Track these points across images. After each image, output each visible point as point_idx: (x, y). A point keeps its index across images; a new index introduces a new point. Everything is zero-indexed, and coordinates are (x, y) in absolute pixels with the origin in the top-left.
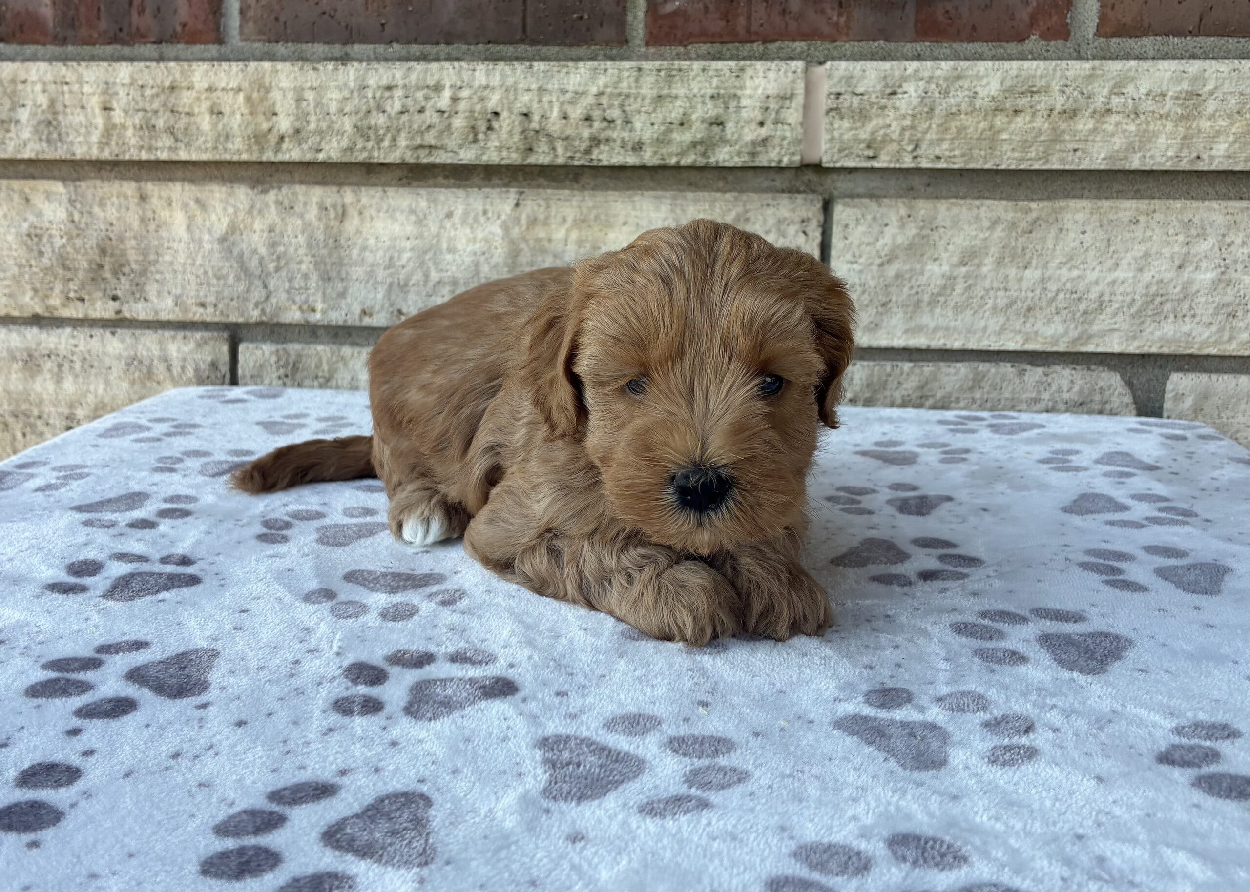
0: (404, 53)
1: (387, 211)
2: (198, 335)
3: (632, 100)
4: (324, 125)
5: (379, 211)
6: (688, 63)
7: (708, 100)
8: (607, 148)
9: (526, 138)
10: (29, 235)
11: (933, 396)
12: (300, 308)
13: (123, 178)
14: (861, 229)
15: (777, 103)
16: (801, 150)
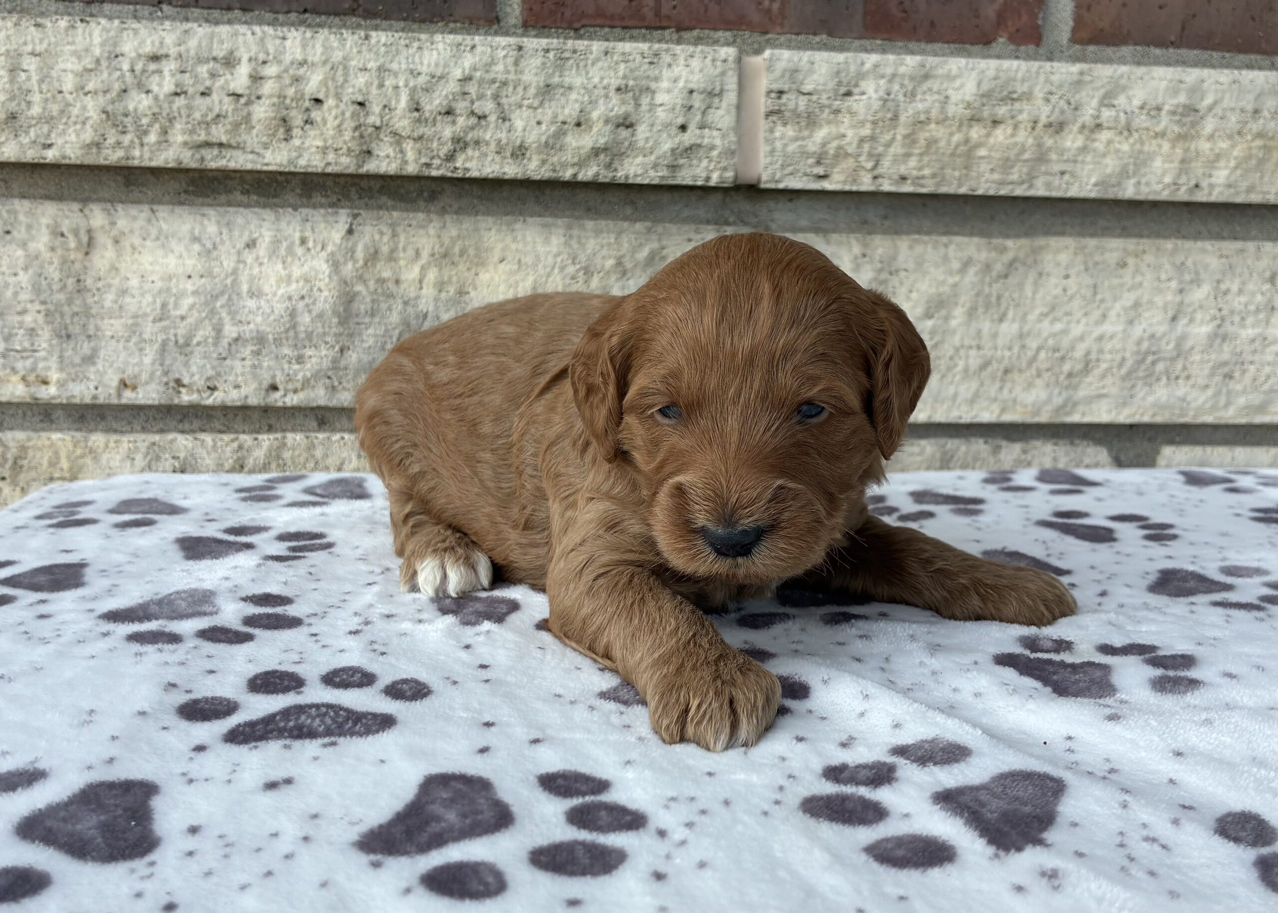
1: (158, 239)
3: (511, 89)
5: (144, 239)
7: (612, 93)
8: (477, 154)
9: (362, 136)
12: (24, 379)
15: (704, 100)
16: (734, 165)
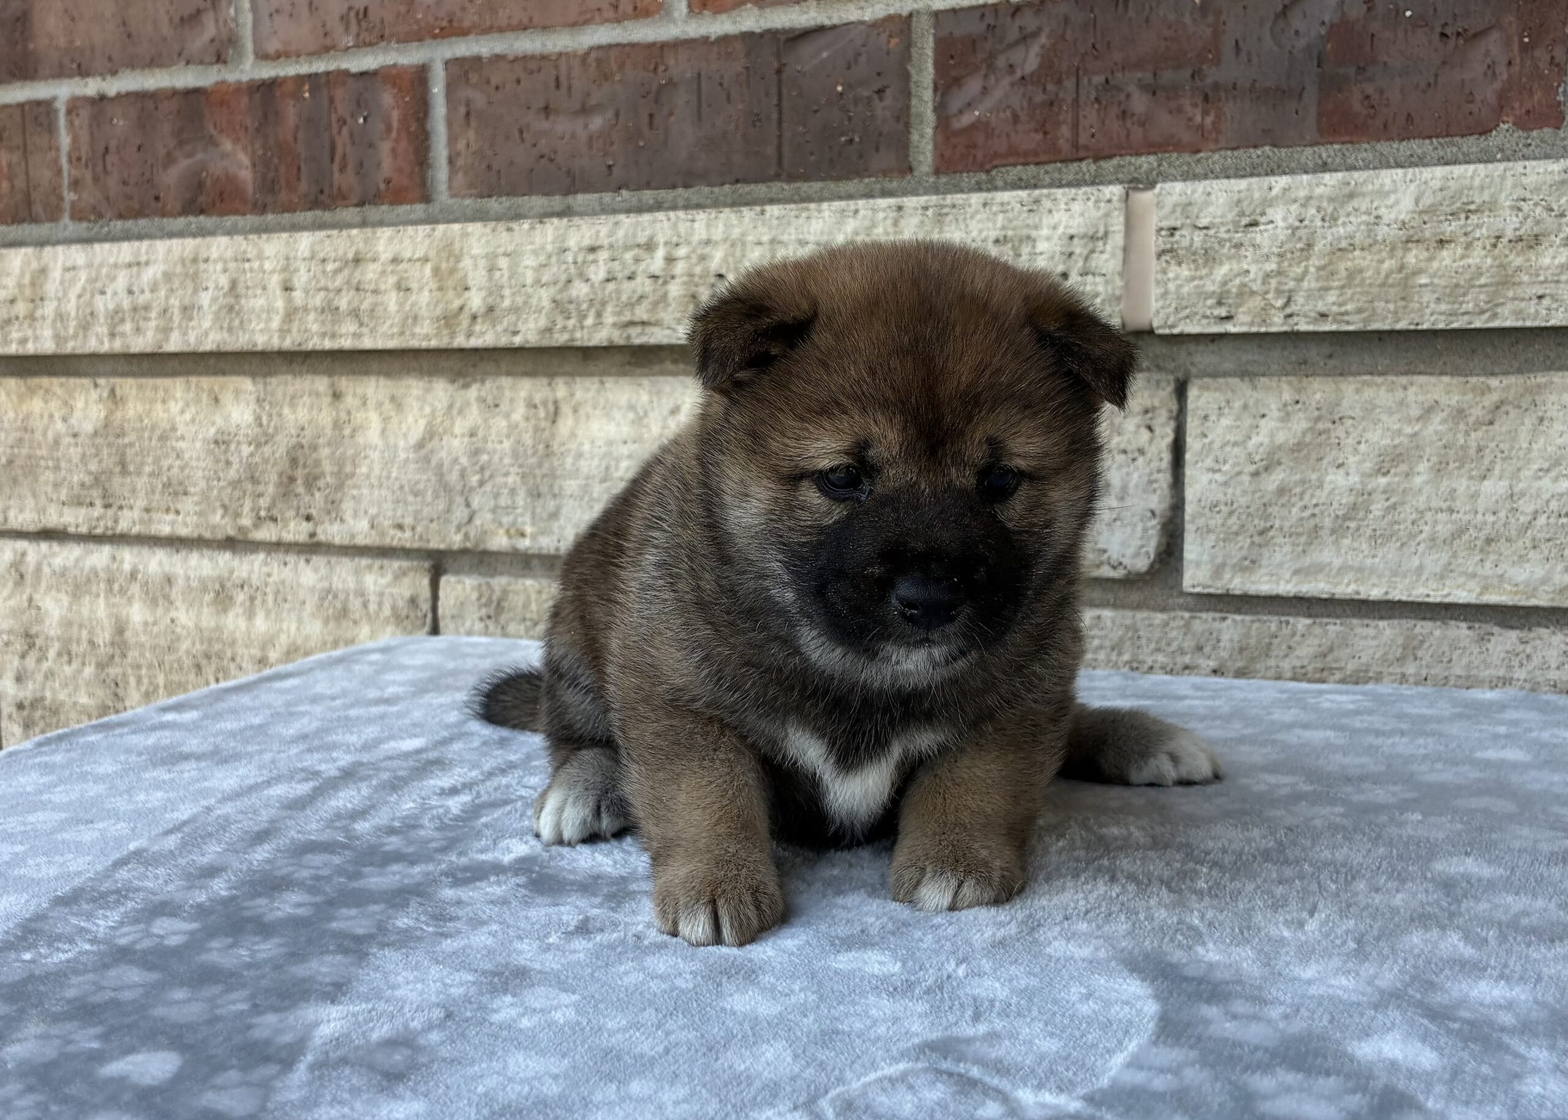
0: (634, 201)
1: (606, 408)
2: (396, 564)
4: (520, 300)
5: (595, 408)
6: (964, 196)
10: (216, 442)
11: (1340, 669)
12: (508, 532)
13: (315, 372)
14: (1225, 422)
15: (1085, 245)
16: (1120, 311)
